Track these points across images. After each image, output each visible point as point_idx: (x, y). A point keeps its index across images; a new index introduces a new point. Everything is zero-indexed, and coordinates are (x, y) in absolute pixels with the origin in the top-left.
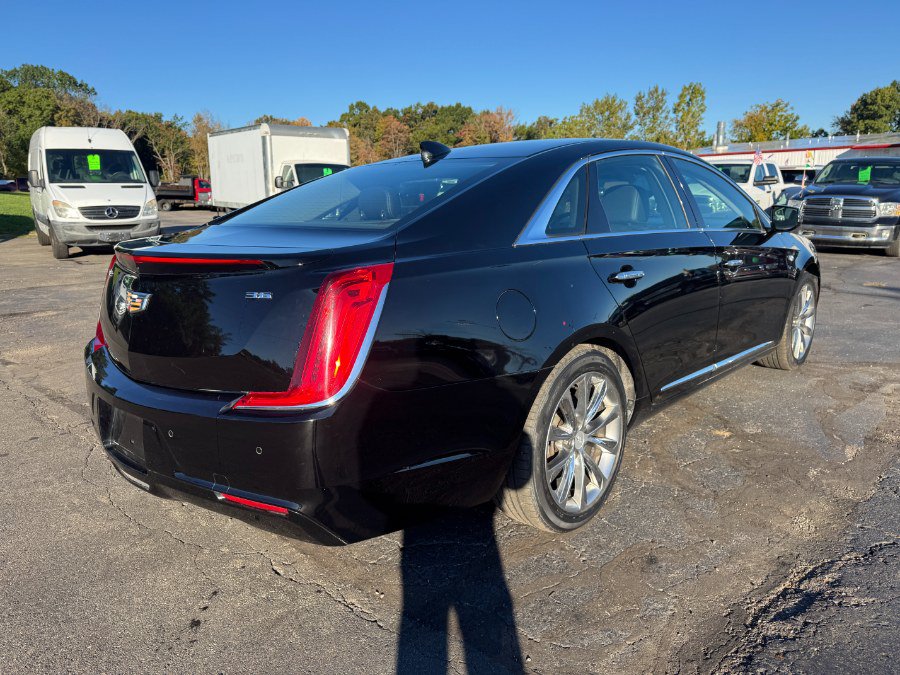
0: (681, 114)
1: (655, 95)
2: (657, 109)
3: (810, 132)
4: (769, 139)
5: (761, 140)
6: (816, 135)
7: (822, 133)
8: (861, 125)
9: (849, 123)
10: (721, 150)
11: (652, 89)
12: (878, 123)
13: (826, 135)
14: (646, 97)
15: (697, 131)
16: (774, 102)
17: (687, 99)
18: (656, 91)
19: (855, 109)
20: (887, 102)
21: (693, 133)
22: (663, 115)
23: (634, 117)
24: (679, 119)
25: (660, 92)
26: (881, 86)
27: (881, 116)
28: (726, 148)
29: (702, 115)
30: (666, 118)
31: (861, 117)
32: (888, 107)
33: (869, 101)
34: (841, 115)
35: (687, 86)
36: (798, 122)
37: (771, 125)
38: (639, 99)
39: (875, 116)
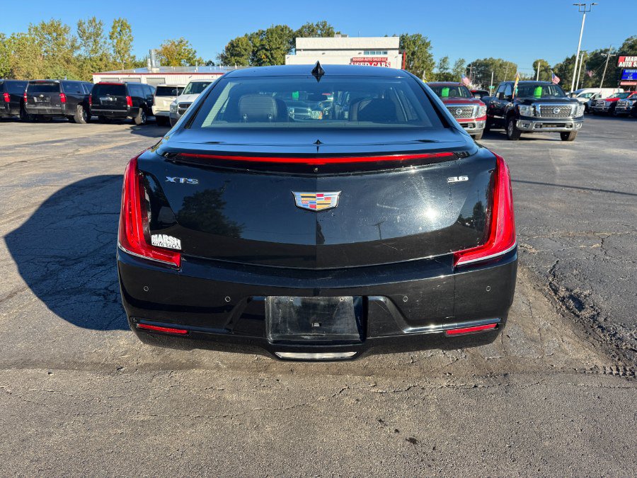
0: (115, 41)
1: (94, 24)
2: (98, 35)
3: (204, 62)
4: (180, 65)
5: (175, 65)
6: (208, 64)
7: (210, 63)
8: (233, 59)
9: (226, 58)
10: (155, 70)
11: (91, 19)
12: (242, 60)
13: (213, 65)
14: (87, 24)
15: (129, 55)
16: (179, 40)
17: (119, 29)
18: (94, 20)
19: (228, 49)
20: (245, 47)
21: (126, 56)
22: (103, 40)
23: (79, 40)
24: (115, 44)
25: (97, 22)
26: (240, 37)
27: (243, 55)
28: (158, 69)
29: (131, 44)
30: (105, 43)
31: (232, 55)
32: (246, 50)
33: (235, 45)
34: (221, 52)
35: (117, 20)
36: (196, 54)
37: (180, 55)
38: (80, 25)
39: (240, 55)
